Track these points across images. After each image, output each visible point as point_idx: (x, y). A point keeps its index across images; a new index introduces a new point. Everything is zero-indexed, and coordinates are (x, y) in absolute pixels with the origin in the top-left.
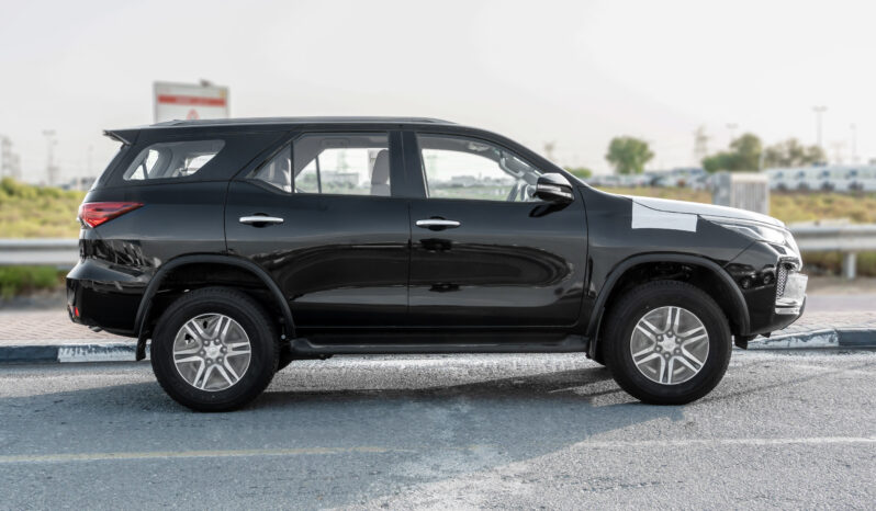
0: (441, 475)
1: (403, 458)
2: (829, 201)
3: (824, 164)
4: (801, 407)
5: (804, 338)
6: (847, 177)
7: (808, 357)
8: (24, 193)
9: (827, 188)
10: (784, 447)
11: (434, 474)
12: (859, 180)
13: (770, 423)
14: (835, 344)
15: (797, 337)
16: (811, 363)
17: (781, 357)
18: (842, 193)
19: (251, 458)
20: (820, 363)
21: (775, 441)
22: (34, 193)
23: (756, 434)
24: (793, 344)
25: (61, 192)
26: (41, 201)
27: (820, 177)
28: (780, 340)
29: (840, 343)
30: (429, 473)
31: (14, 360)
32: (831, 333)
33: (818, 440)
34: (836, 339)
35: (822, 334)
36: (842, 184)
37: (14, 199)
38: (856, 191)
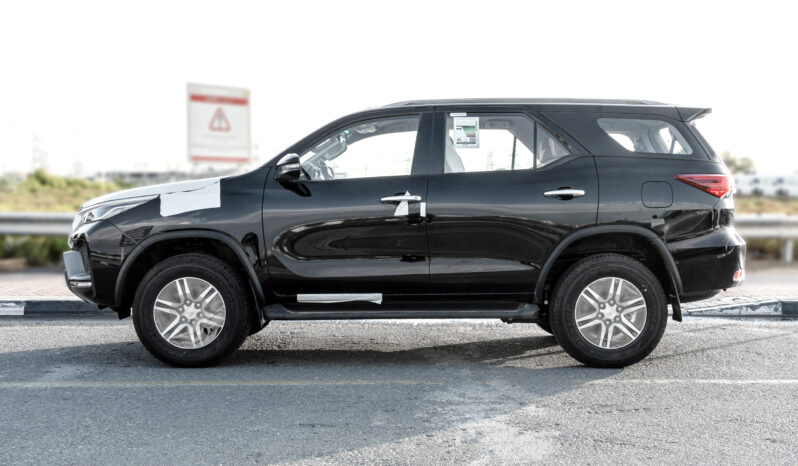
0: (468, 401)
1: (433, 389)
2: (759, 204)
3: (754, 173)
4: (757, 358)
5: (753, 307)
6: (775, 184)
7: (757, 322)
8: (56, 184)
9: (757, 193)
10: (748, 386)
11: (462, 400)
12: (785, 187)
13: (733, 368)
14: (779, 313)
15: (747, 307)
16: (760, 327)
17: (733, 322)
18: (770, 197)
19: (307, 387)
20: (768, 327)
21: (740, 382)
22: (64, 185)
23: (724, 376)
24: (744, 312)
25: (88, 183)
26: (71, 190)
27: (751, 183)
28: (733, 308)
29: (784, 311)
30: (457, 399)
31: (83, 312)
32: (776, 303)
33: (775, 382)
34: (780, 309)
35: (768, 304)
36: (769, 189)
37: (47, 188)
38: (782, 196)
